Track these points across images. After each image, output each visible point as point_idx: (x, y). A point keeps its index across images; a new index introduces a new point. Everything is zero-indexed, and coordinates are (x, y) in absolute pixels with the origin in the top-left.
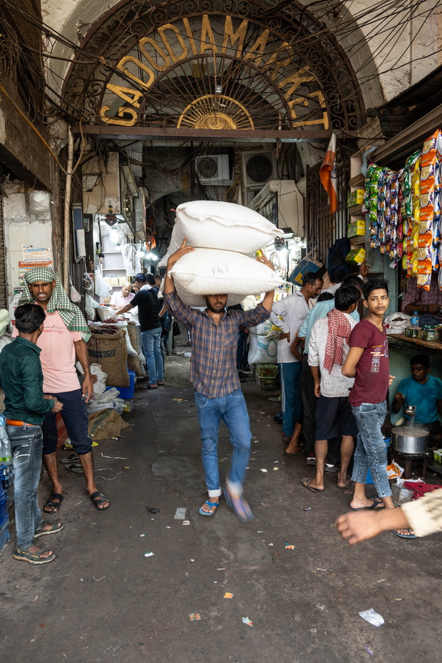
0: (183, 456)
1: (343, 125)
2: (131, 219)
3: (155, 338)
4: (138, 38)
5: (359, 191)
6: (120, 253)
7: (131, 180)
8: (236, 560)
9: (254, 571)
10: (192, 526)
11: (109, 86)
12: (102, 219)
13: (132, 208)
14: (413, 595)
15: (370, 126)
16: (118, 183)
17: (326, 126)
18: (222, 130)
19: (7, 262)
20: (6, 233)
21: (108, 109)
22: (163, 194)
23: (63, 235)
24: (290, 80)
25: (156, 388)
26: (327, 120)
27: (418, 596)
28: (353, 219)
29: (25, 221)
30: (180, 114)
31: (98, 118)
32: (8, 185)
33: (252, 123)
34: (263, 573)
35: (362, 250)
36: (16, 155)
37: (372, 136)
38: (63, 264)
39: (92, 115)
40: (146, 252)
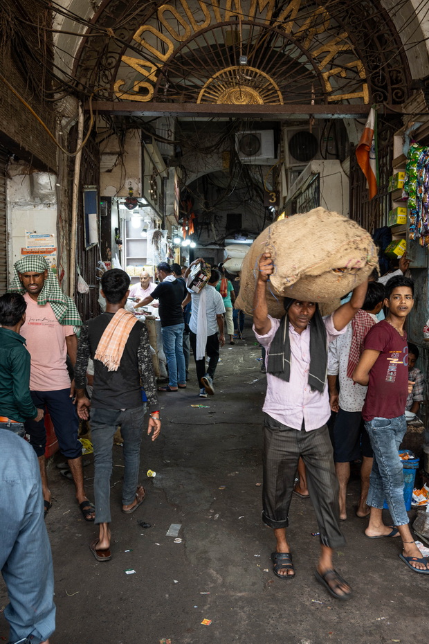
0: (190, 467)
1: (385, 99)
2: (159, 203)
3: (177, 335)
4: (156, 5)
5: (400, 174)
6: (146, 240)
7: (157, 159)
8: (223, 585)
9: (241, 598)
10: (183, 545)
11: (124, 58)
12: (121, 203)
13: (159, 191)
14: (415, 637)
15: (415, 100)
16: (140, 163)
17: (366, 100)
18: (247, 105)
19: (10, 248)
20: (8, 217)
21: (122, 83)
22: (203, 174)
23: (71, 220)
24: (325, 48)
25: (176, 391)
26: (367, 93)
27: (420, 638)
28: (395, 205)
29: (29, 205)
30: (199, 88)
31: (112, 92)
32: (12, 166)
33: (281, 97)
34: (250, 601)
35: (403, 241)
36: (11, 135)
37: (417, 112)
38: (69, 251)
39: (106, 90)
40: (182, 239)
